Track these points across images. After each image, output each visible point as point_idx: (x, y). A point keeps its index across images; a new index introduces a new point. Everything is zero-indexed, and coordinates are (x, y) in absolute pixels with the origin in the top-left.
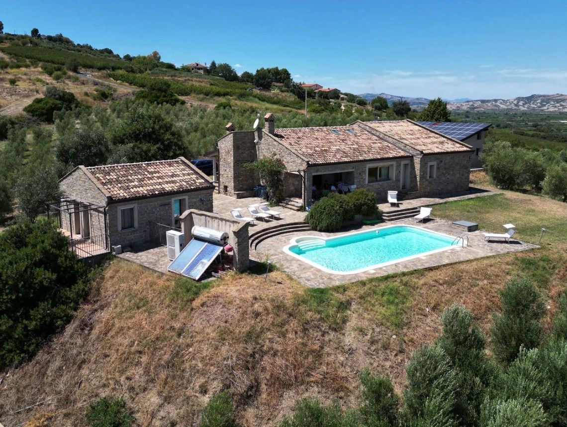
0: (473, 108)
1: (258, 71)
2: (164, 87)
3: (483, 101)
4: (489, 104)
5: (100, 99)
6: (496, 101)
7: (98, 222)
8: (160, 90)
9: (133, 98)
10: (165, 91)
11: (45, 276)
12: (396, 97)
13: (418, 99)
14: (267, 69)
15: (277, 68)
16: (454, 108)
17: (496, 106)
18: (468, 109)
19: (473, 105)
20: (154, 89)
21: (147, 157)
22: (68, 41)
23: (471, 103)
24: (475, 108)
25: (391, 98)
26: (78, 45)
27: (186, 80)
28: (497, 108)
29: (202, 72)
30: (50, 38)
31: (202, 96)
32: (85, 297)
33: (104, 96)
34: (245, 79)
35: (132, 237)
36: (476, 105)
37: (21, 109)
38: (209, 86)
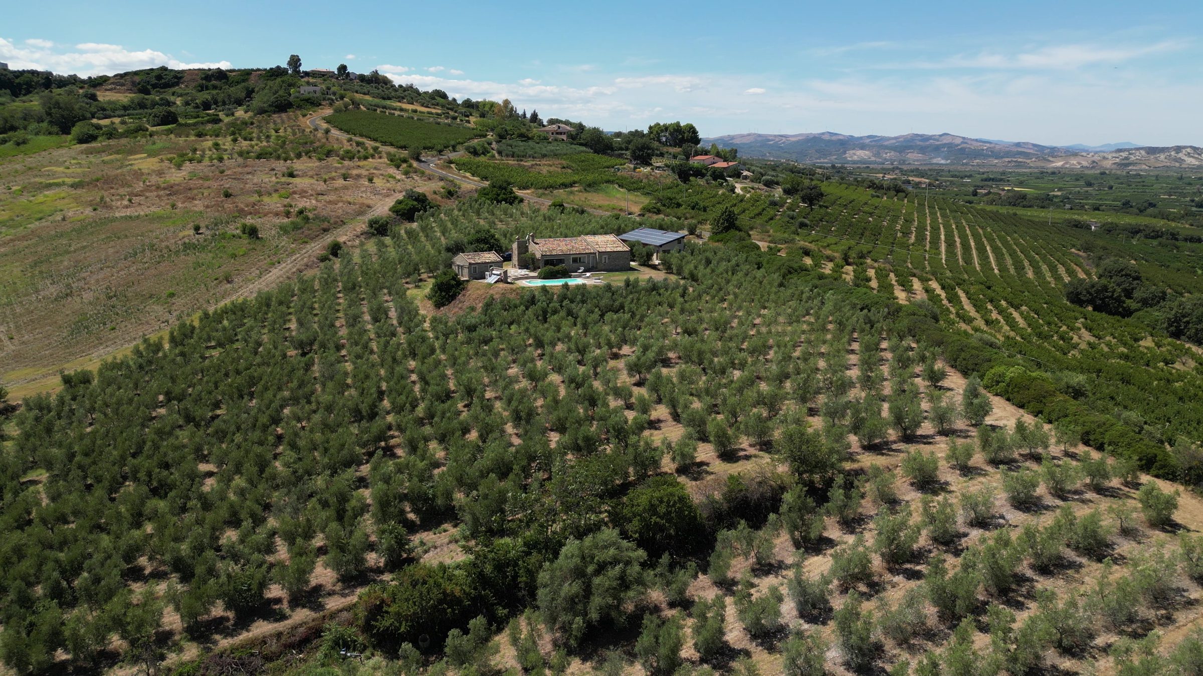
0: (1125, 164)
1: (650, 128)
2: (505, 185)
3: (1152, 151)
4: (1162, 157)
5: (447, 197)
6: (1178, 149)
7: (466, 271)
8: (501, 188)
9: (476, 195)
10: (505, 189)
11: (453, 282)
12: (973, 140)
13: (1018, 145)
14: (664, 125)
15: (678, 124)
16: (1085, 164)
17: (1177, 160)
18: (1115, 166)
19: (1127, 158)
20: (494, 187)
21: (482, 250)
22: (386, 82)
23: (1124, 154)
24: (1130, 164)
25: (963, 143)
26: (400, 86)
27: (533, 165)
28: (1177, 165)
29: (564, 137)
30: (362, 78)
31: (540, 191)
32: (464, 289)
33: (450, 194)
34: (623, 146)
35: (477, 276)
36: (1133, 158)
37: (387, 208)
38: (559, 170)
